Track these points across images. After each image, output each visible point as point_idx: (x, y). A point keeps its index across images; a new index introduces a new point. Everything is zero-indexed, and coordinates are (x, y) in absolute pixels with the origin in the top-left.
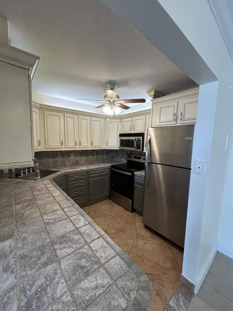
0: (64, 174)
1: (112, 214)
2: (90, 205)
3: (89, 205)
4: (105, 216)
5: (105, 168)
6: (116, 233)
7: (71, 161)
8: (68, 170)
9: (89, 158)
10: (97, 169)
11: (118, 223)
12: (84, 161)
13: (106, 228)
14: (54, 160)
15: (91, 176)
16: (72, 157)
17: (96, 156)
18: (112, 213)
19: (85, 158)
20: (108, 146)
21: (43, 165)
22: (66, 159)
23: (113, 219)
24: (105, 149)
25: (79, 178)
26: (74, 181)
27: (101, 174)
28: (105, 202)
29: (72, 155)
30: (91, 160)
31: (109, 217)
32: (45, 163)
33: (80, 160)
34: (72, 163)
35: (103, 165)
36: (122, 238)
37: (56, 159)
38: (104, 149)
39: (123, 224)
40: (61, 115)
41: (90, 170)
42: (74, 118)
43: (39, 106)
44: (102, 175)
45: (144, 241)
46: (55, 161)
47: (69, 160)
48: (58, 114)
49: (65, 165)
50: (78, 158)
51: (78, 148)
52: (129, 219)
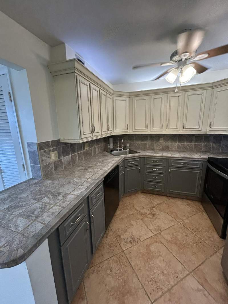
0: (142, 157)
1: (186, 221)
2: (169, 198)
3: (167, 196)
4: (175, 217)
5: (196, 160)
6: (169, 241)
7: (160, 145)
8: (148, 153)
9: (184, 145)
10: (183, 159)
11: (184, 234)
12: (176, 147)
13: (164, 228)
14: (143, 142)
15: (172, 165)
16: (161, 142)
17: (195, 143)
18: (187, 218)
19: (178, 144)
20: (212, 129)
21: (135, 146)
22: (155, 143)
23: (182, 226)
24: (207, 133)
25: (157, 164)
26: (151, 165)
27: (188, 166)
28: (190, 202)
29: (161, 139)
30: (186, 147)
31: (180, 221)
32: (136, 145)
33: (171, 145)
34: (161, 148)
35: (196, 156)
36: (171, 253)
37: (145, 142)
38: (205, 133)
39: (188, 240)
40: (147, 98)
41: (171, 158)
42: (161, 98)
43: (129, 94)
44: (189, 168)
45: (200, 287)
46: (144, 144)
47: (158, 144)
48: (144, 98)
49: (154, 148)
50: (169, 143)
51: (164, 132)
52: (207, 242)
